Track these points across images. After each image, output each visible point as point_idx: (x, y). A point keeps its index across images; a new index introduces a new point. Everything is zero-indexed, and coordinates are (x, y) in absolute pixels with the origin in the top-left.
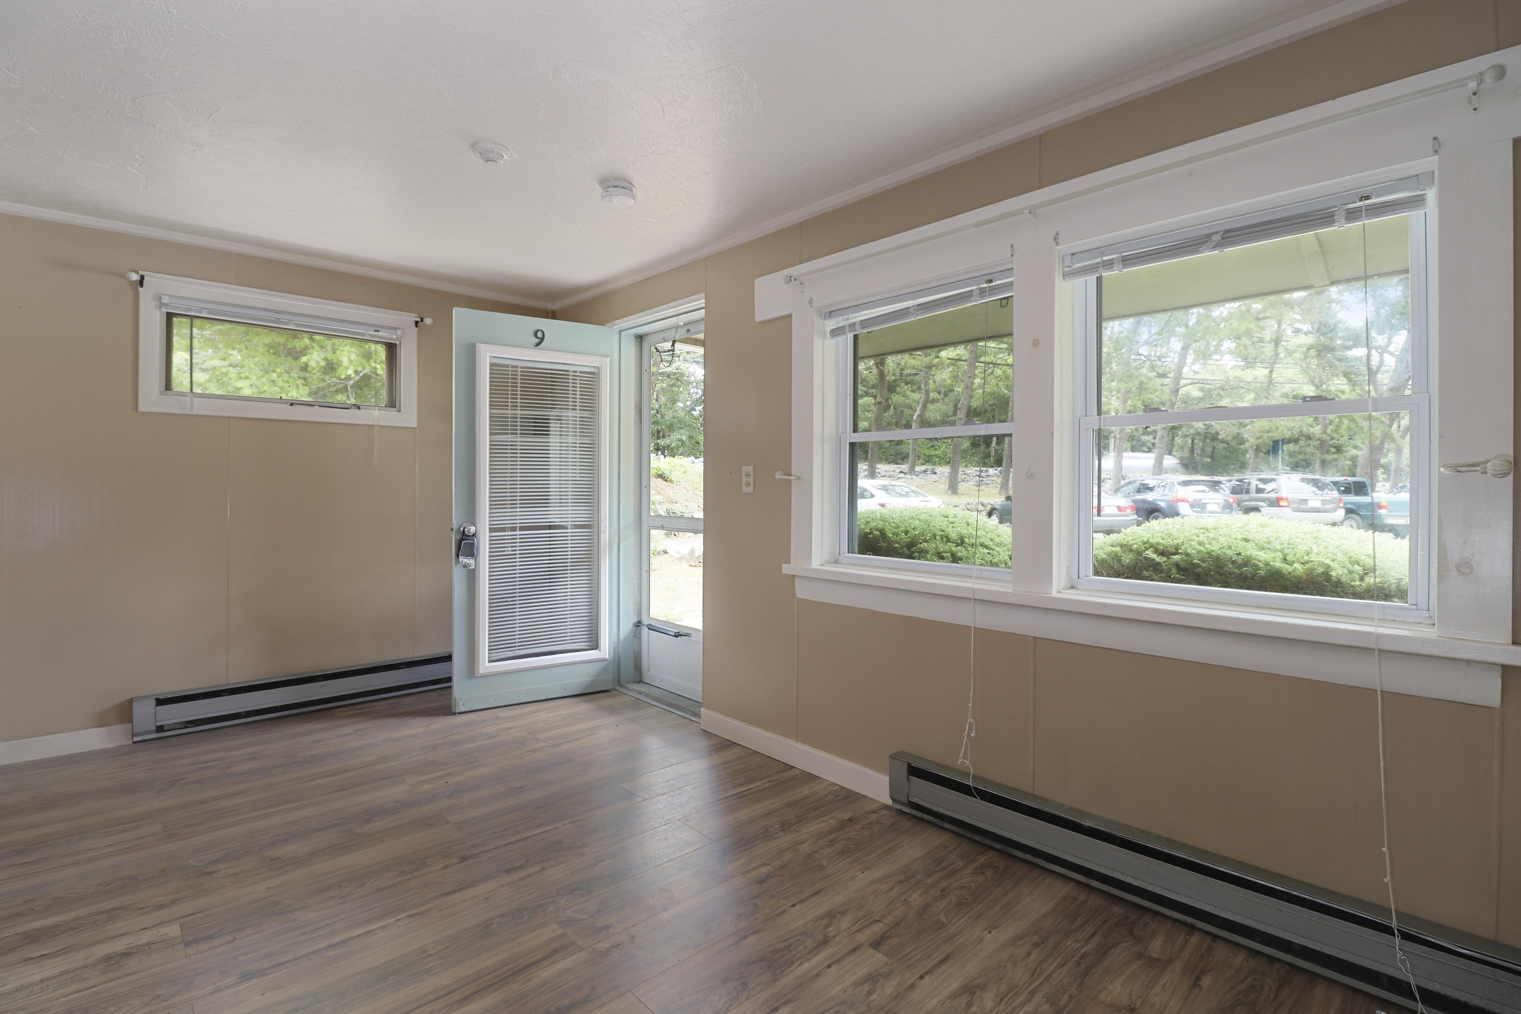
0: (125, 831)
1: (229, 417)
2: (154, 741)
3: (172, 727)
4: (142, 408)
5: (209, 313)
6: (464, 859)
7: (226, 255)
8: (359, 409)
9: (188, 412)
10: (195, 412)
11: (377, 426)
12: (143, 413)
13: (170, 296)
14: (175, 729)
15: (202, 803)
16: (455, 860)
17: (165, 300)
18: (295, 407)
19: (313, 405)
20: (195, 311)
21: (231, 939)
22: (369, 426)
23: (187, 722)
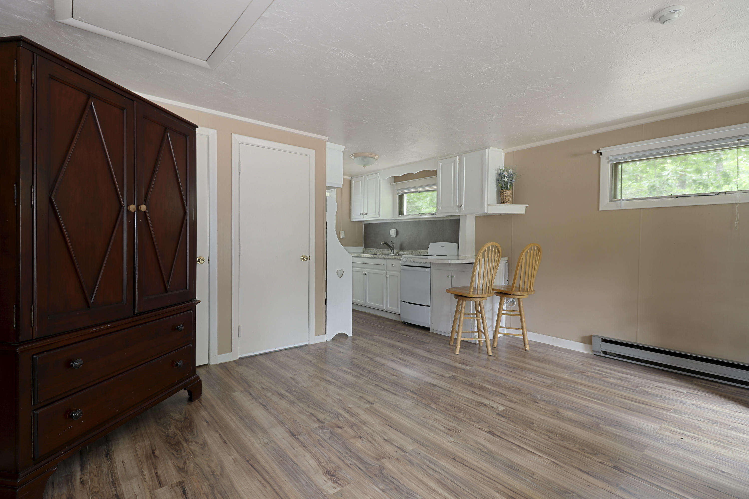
0: (542, 378)
1: (641, 209)
2: (603, 357)
3: (610, 354)
4: (600, 209)
5: (631, 159)
6: (615, 467)
7: (640, 127)
8: (726, 194)
9: (620, 208)
10: (623, 208)
11: (738, 203)
12: (601, 211)
13: (613, 156)
14: (610, 355)
15: (576, 383)
16: (610, 464)
17: (611, 158)
18: (679, 199)
19: (691, 196)
20: (624, 159)
21: (506, 421)
22: (733, 204)
23: (617, 354)
